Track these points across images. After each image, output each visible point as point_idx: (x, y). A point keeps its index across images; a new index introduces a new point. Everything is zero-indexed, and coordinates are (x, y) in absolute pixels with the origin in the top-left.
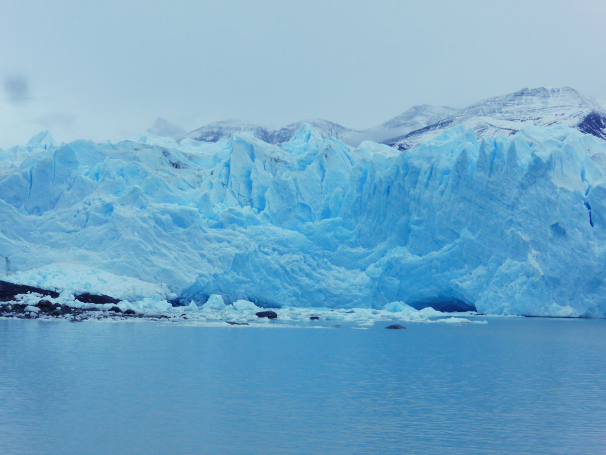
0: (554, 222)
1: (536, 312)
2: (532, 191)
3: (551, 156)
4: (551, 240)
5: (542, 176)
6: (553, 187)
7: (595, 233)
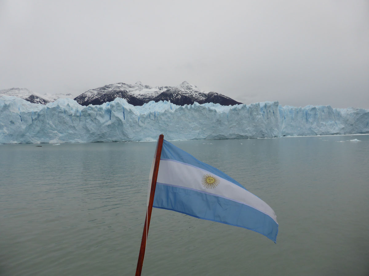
0: (11, 120)
1: (6, 143)
2: (4, 112)
3: (9, 104)
4: (10, 125)
5: (7, 109)
6: (10, 112)
7: (22, 123)
